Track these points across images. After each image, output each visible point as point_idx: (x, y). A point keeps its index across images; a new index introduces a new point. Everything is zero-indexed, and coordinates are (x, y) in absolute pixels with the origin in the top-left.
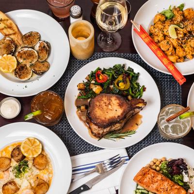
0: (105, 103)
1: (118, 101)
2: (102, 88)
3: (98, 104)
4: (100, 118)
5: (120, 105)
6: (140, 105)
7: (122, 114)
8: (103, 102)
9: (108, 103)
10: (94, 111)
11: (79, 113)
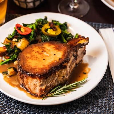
0: (38, 52)
1: (53, 46)
2: (29, 41)
3: (29, 55)
4: (37, 67)
5: (58, 49)
6: (82, 42)
7: (63, 56)
8: (34, 52)
9: (41, 51)
10: (27, 63)
11: (8, 79)
